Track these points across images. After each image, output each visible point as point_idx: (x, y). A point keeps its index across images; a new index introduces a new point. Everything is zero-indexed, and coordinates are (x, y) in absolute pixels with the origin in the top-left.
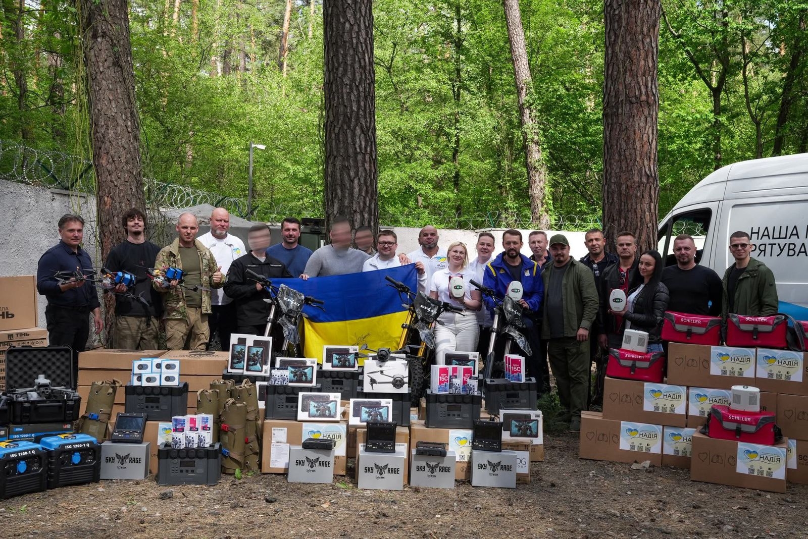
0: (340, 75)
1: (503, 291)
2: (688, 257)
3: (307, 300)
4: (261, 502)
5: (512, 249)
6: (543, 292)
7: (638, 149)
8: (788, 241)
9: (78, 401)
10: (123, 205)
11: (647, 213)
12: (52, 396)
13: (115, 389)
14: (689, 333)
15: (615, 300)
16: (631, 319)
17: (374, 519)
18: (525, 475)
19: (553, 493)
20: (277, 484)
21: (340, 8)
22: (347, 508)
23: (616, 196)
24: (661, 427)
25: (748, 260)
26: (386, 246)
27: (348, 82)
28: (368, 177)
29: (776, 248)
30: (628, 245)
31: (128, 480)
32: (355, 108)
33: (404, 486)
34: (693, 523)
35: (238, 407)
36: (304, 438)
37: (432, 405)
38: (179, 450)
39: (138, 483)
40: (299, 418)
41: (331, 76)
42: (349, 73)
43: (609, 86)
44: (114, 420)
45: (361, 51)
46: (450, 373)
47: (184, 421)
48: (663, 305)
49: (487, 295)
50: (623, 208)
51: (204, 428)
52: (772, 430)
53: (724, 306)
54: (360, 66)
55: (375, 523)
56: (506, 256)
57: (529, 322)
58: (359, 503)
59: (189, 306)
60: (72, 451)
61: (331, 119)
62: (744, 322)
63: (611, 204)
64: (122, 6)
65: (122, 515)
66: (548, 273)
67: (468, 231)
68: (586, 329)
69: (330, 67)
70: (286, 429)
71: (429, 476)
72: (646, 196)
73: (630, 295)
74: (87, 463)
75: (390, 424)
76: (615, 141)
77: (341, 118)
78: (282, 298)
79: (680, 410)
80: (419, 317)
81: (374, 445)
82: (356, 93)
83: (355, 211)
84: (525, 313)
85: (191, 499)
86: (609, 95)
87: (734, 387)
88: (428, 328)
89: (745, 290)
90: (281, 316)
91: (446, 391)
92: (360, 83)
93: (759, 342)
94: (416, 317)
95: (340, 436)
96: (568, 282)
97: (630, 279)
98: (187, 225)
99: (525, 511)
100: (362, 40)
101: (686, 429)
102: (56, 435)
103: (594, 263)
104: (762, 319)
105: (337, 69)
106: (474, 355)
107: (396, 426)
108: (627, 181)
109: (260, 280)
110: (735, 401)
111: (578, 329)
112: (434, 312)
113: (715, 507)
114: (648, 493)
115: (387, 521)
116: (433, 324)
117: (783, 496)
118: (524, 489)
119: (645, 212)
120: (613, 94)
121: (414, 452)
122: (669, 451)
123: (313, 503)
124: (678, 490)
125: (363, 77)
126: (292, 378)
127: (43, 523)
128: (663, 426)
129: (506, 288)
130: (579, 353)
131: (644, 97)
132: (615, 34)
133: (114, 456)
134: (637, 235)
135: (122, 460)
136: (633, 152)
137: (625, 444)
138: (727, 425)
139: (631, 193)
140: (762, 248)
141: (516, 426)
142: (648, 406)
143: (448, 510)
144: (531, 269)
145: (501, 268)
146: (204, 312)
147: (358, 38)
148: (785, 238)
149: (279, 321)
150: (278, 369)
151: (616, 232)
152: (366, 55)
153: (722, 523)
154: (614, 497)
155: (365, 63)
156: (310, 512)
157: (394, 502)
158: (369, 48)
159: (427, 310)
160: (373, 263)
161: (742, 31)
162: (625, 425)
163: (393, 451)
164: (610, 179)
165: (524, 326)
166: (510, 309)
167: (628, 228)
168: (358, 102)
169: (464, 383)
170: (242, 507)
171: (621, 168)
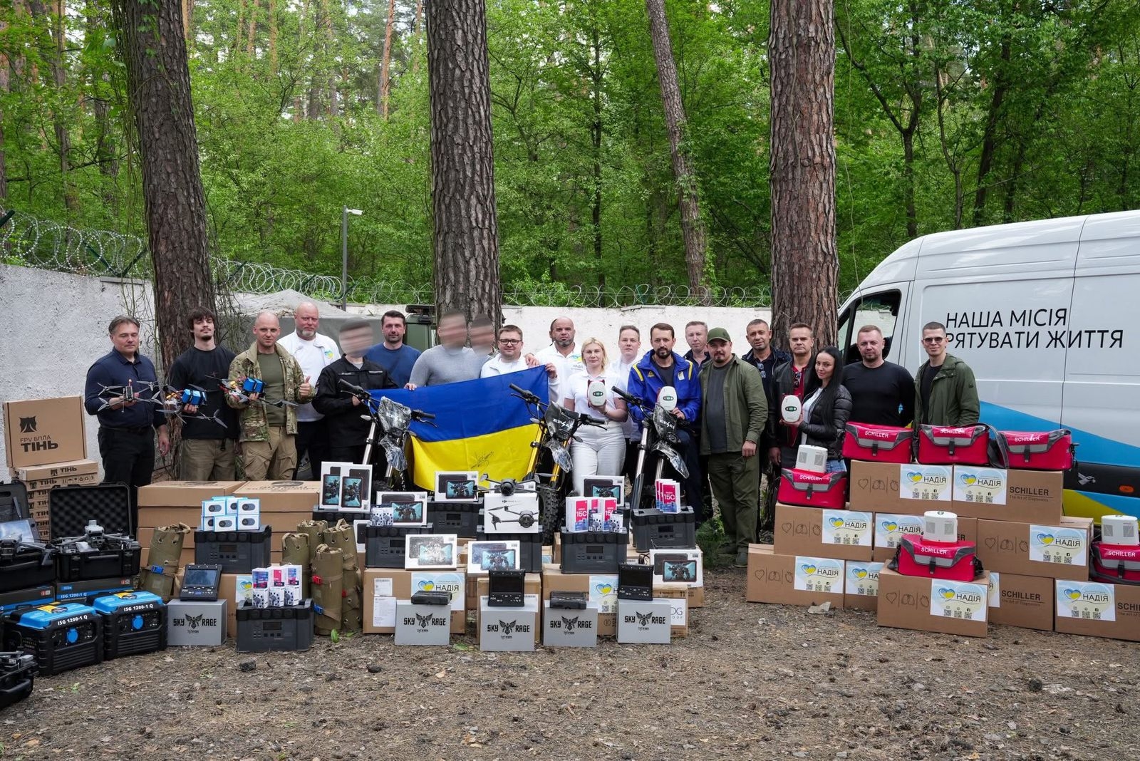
0: (450, 133)
1: (652, 400)
2: (874, 353)
3: (414, 414)
4: (362, 672)
5: (662, 348)
6: (701, 399)
7: (813, 221)
8: (989, 330)
9: (137, 552)
10: (188, 301)
11: (825, 299)
12: (106, 546)
13: (182, 535)
14: (875, 449)
15: (788, 409)
16: (807, 432)
17: (499, 692)
18: (681, 628)
19: (715, 649)
20: (382, 647)
21: (448, 51)
22: (467, 677)
23: (787, 278)
24: (843, 561)
25: (943, 357)
26: (510, 344)
27: (460, 141)
28: (487, 257)
29: (976, 338)
30: (803, 339)
31: (201, 647)
32: (469, 174)
33: (536, 646)
34: (880, 682)
35: (332, 555)
36: (415, 590)
37: (568, 547)
38: (262, 610)
39: (213, 651)
40: (406, 567)
41: (439, 134)
42: (461, 130)
43: (776, 145)
44: (182, 573)
45: (474, 102)
46: (589, 507)
47: (267, 574)
48: (846, 414)
49: (633, 405)
50: (796, 292)
51: (292, 582)
52: (971, 563)
53: (917, 412)
54: (475, 122)
55: (501, 696)
56: (655, 355)
57: (685, 436)
58: (481, 670)
59: (271, 425)
60: (133, 614)
61: (440, 187)
62: (939, 435)
63: (782, 287)
64: (181, 56)
65: (195, 694)
66: (706, 376)
67: (612, 310)
68: (753, 442)
69: (438, 123)
70: (391, 580)
71: (565, 633)
72: (823, 277)
73: (805, 401)
74: (152, 628)
75: (517, 572)
76: (785, 212)
77: (453, 185)
78: (384, 414)
79: (865, 541)
80: (552, 433)
81: (498, 597)
82: (470, 155)
83: (472, 300)
84: (680, 424)
85: (278, 671)
86: (777, 156)
87: (927, 514)
88: (562, 446)
89: (941, 391)
90: (383, 436)
91: (584, 529)
92: (474, 142)
93: (955, 458)
94: (548, 433)
95: (457, 587)
96: (730, 386)
97: (806, 381)
98: (266, 326)
99: (681, 673)
100: (476, 90)
101: (873, 564)
102: (112, 594)
103: (759, 362)
104: (960, 430)
105: (446, 126)
106: (618, 480)
107: (524, 574)
108: (800, 260)
109: (357, 392)
110: (928, 531)
111: (744, 442)
112: (570, 426)
113: (905, 659)
114: (828, 644)
115: (515, 693)
116: (569, 441)
117: (984, 642)
118: (680, 644)
119: (822, 298)
120: (781, 155)
121: (547, 604)
122: (852, 590)
123: (426, 673)
124: (862, 638)
125: (479, 134)
126: (398, 516)
127: (99, 707)
128: (846, 560)
129: (656, 396)
130: (745, 472)
131: (818, 159)
132: (782, 83)
133: (184, 617)
134: (813, 326)
135: (194, 622)
136: (806, 226)
137: (800, 584)
138: (920, 559)
139: (805, 274)
140: (961, 337)
141: (670, 569)
142: (828, 537)
143: (588, 676)
144: (685, 371)
145: (649, 371)
146: (289, 431)
147: (471, 86)
148: (987, 326)
149: (381, 443)
150: (380, 506)
151: (788, 322)
152: (481, 108)
153: (912, 681)
154: (788, 651)
155: (480, 117)
156: (422, 684)
157: (524, 668)
158: (485, 98)
159: (561, 425)
160: (495, 367)
161: (936, 62)
162: (800, 561)
163: (522, 604)
164: (780, 258)
165: (679, 441)
166: (661, 421)
167: (803, 317)
168: (473, 165)
169: (606, 519)
170: (340, 679)
171: (792, 245)
